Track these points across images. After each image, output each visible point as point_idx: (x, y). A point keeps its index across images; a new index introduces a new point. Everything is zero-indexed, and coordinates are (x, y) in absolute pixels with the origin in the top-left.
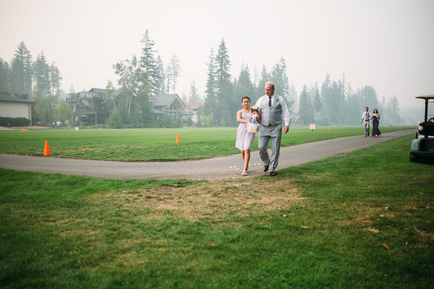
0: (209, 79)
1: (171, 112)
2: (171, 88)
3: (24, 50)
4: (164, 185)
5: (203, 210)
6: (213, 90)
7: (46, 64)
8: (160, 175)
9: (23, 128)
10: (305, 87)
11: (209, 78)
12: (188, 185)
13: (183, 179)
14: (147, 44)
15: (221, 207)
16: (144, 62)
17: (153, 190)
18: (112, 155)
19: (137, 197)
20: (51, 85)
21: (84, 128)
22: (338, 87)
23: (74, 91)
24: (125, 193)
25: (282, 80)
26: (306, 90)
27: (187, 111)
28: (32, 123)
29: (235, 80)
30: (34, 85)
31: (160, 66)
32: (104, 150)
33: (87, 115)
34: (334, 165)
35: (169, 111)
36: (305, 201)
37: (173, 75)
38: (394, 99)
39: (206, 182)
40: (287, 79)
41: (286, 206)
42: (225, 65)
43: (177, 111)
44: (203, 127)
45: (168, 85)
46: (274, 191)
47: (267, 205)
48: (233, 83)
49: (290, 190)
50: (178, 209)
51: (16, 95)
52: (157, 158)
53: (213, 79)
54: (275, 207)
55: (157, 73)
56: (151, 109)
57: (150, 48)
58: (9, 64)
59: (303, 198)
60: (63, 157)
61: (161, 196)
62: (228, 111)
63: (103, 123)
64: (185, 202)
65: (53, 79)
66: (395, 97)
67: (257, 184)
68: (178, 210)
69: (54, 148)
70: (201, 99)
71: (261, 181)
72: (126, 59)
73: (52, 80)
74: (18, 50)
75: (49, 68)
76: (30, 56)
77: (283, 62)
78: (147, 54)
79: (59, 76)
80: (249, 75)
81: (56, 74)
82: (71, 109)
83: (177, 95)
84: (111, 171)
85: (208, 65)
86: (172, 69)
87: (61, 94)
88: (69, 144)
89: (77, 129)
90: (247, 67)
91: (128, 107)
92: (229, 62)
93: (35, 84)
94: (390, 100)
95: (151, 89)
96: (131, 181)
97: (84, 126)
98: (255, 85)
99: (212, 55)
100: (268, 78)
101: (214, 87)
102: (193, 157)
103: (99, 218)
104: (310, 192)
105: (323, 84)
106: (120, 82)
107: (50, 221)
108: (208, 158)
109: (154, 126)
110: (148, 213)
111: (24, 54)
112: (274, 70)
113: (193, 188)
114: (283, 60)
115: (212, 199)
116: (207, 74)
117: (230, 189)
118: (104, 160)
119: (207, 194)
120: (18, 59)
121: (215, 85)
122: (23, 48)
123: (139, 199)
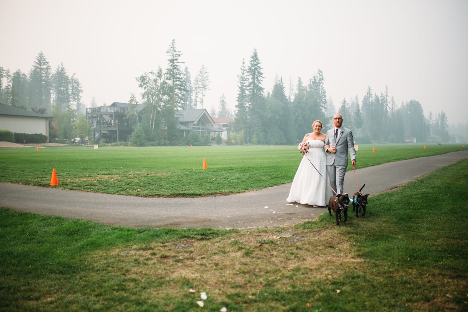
0: (240, 93)
1: (199, 129)
2: (199, 102)
3: (43, 61)
4: (185, 237)
5: (232, 279)
6: (244, 105)
7: (66, 76)
8: (181, 220)
9: (39, 145)
10: (345, 101)
11: (240, 91)
12: (214, 237)
13: (208, 228)
14: (173, 55)
15: (255, 274)
16: (170, 74)
17: (170, 244)
18: (127, 186)
19: (150, 256)
20: (71, 98)
21: (104, 145)
22: (381, 102)
23: (96, 104)
24: (135, 249)
25: (319, 94)
26: (346, 105)
27: (216, 127)
28: (49, 140)
29: (269, 94)
30: (54, 99)
31: (187, 78)
32: (120, 178)
33: (108, 131)
34: (389, 204)
35: (196, 127)
36: (362, 265)
37: (201, 87)
38: (442, 115)
39: (236, 232)
40: (325, 92)
41: (338, 272)
42: (257, 78)
43: (205, 127)
44: (233, 145)
45: (196, 99)
46: (321, 248)
47: (314, 270)
48: (266, 97)
49: (341, 246)
50: (199, 277)
51: (33, 109)
52: (179, 192)
53: (245, 93)
54: (324, 275)
55: (184, 86)
56: (177, 126)
57: (177, 59)
58: (28, 76)
59: (359, 260)
60: (72, 189)
61: (180, 254)
62: (260, 127)
63: (126, 140)
64: (209, 266)
65: (73, 91)
66: (443, 112)
67: (299, 236)
68: (200, 280)
69: (65, 174)
70: (232, 114)
71: (304, 230)
72: (150, 71)
73: (72, 93)
74: (37, 61)
75: (69, 80)
76: (49, 68)
77: (321, 74)
78: (174, 66)
79: (79, 89)
80: (283, 88)
81: (76, 86)
82: (91, 125)
83: (205, 110)
84: (124, 211)
85: (239, 78)
86: (200, 81)
87: (81, 108)
88: (83, 169)
89: (96, 147)
90: (282, 80)
91: (152, 123)
92: (262, 74)
93: (54, 97)
94: (437, 115)
95: (177, 104)
96: (145, 231)
97: (105, 144)
98: (290, 99)
99: (243, 67)
100: (304, 92)
101: (245, 101)
102: (220, 190)
103: (96, 293)
104: (367, 250)
105: (364, 98)
106: (143, 96)
107: (32, 299)
108: (239, 192)
109: (180, 143)
110: (161, 284)
111: (43, 65)
112: (310, 83)
113: (220, 242)
114: (320, 72)
115: (244, 260)
116: (238, 88)
117: (266, 243)
118: (118, 193)
119: (237, 251)
120: (36, 71)
121: (247, 99)
122: (41, 58)
123: (152, 259)
